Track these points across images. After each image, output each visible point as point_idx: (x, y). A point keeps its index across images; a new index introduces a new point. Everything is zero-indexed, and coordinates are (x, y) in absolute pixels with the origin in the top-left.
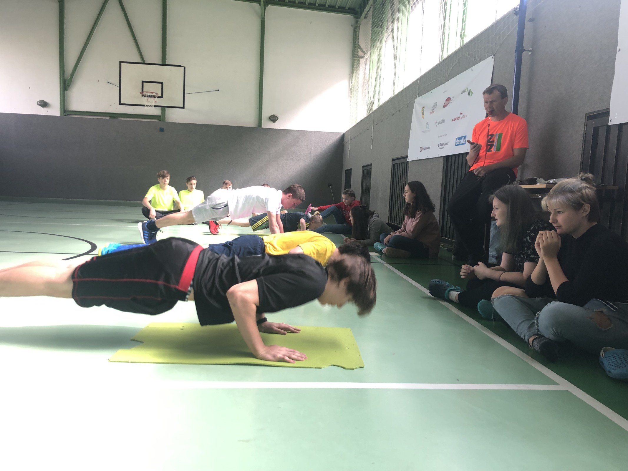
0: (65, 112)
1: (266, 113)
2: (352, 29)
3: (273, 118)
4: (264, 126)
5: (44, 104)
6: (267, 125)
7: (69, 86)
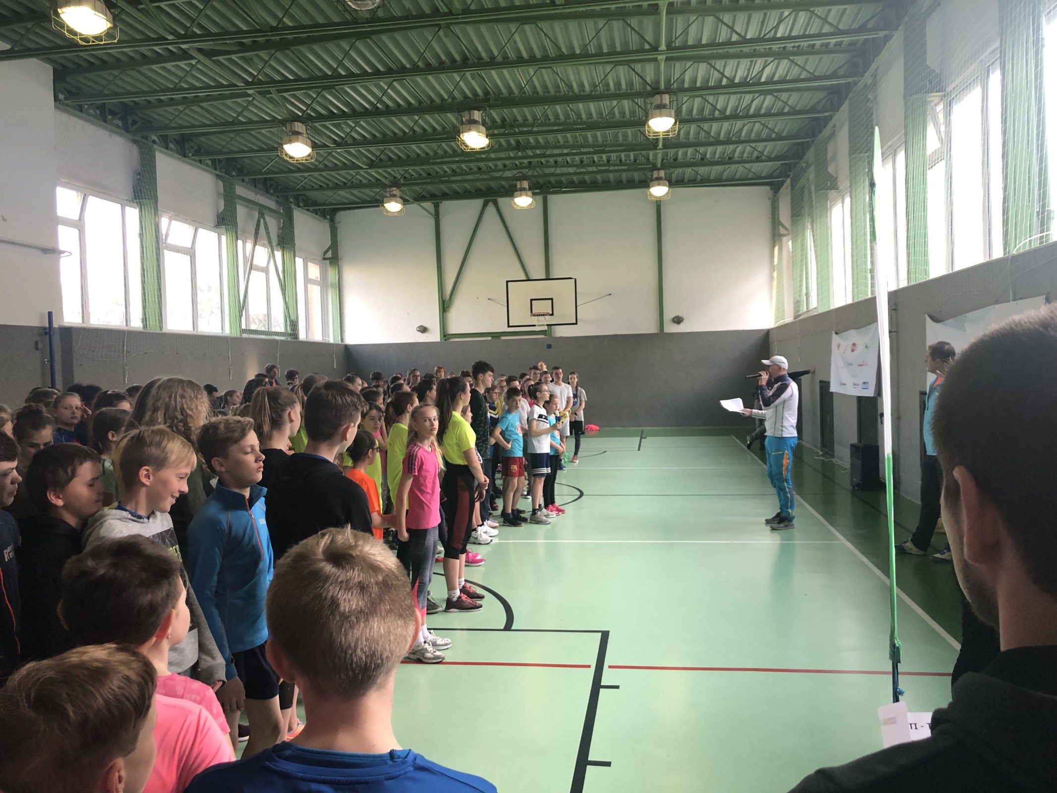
0: (445, 336)
1: (669, 315)
2: (769, 203)
3: (678, 320)
4: (665, 331)
5: (423, 330)
6: (671, 329)
7: (448, 307)
